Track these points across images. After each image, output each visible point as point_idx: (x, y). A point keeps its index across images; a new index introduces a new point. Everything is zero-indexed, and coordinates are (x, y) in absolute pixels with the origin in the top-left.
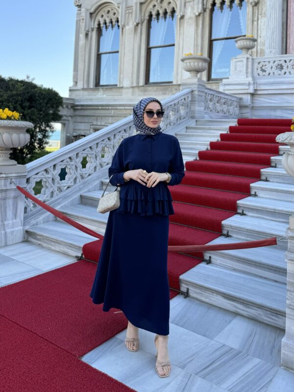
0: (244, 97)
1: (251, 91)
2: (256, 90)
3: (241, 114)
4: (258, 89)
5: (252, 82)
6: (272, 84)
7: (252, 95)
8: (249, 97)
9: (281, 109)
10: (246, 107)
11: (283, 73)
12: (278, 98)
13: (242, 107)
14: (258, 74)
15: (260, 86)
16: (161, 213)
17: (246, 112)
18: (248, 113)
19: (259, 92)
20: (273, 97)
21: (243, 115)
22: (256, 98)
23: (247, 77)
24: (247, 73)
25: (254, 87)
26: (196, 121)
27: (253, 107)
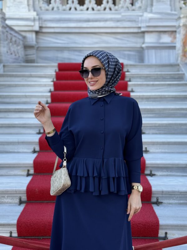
0: (28, 35)
1: (37, 28)
2: (41, 27)
3: (26, 55)
4: (44, 26)
5: (37, 17)
6: (59, 20)
7: (37, 33)
8: (34, 35)
9: (69, 50)
10: (31, 47)
11: (68, 9)
12: (64, 37)
13: (27, 47)
14: (40, 8)
15: (46, 23)
16: (116, 192)
17: (31, 53)
18: (33, 54)
19: (44, 30)
20: (59, 36)
21: (29, 56)
22: (41, 37)
23: (29, 10)
24: (28, 5)
25: (39, 24)
26: (4, 66)
27: (38, 48)
